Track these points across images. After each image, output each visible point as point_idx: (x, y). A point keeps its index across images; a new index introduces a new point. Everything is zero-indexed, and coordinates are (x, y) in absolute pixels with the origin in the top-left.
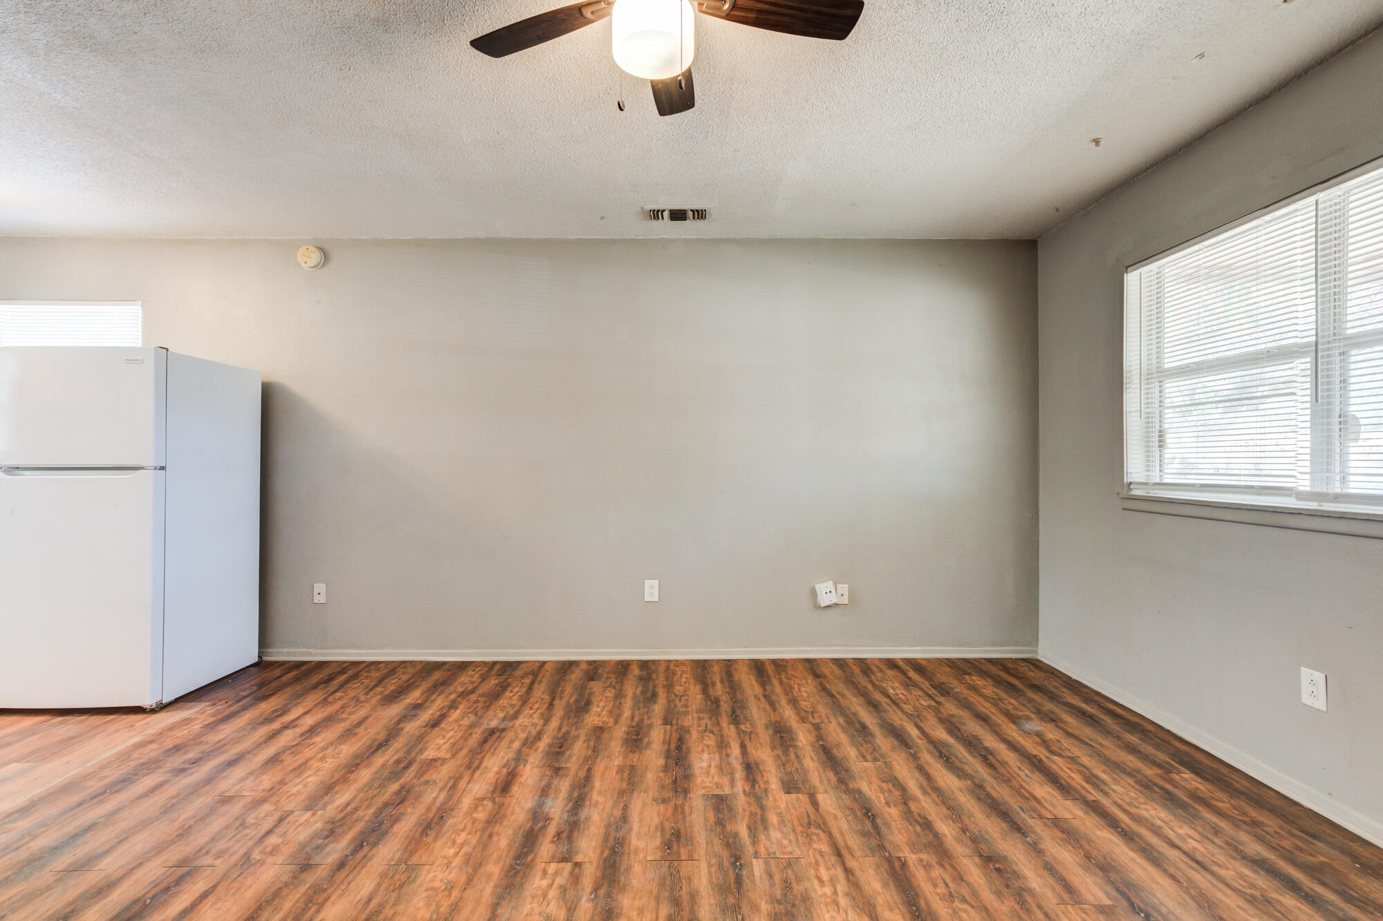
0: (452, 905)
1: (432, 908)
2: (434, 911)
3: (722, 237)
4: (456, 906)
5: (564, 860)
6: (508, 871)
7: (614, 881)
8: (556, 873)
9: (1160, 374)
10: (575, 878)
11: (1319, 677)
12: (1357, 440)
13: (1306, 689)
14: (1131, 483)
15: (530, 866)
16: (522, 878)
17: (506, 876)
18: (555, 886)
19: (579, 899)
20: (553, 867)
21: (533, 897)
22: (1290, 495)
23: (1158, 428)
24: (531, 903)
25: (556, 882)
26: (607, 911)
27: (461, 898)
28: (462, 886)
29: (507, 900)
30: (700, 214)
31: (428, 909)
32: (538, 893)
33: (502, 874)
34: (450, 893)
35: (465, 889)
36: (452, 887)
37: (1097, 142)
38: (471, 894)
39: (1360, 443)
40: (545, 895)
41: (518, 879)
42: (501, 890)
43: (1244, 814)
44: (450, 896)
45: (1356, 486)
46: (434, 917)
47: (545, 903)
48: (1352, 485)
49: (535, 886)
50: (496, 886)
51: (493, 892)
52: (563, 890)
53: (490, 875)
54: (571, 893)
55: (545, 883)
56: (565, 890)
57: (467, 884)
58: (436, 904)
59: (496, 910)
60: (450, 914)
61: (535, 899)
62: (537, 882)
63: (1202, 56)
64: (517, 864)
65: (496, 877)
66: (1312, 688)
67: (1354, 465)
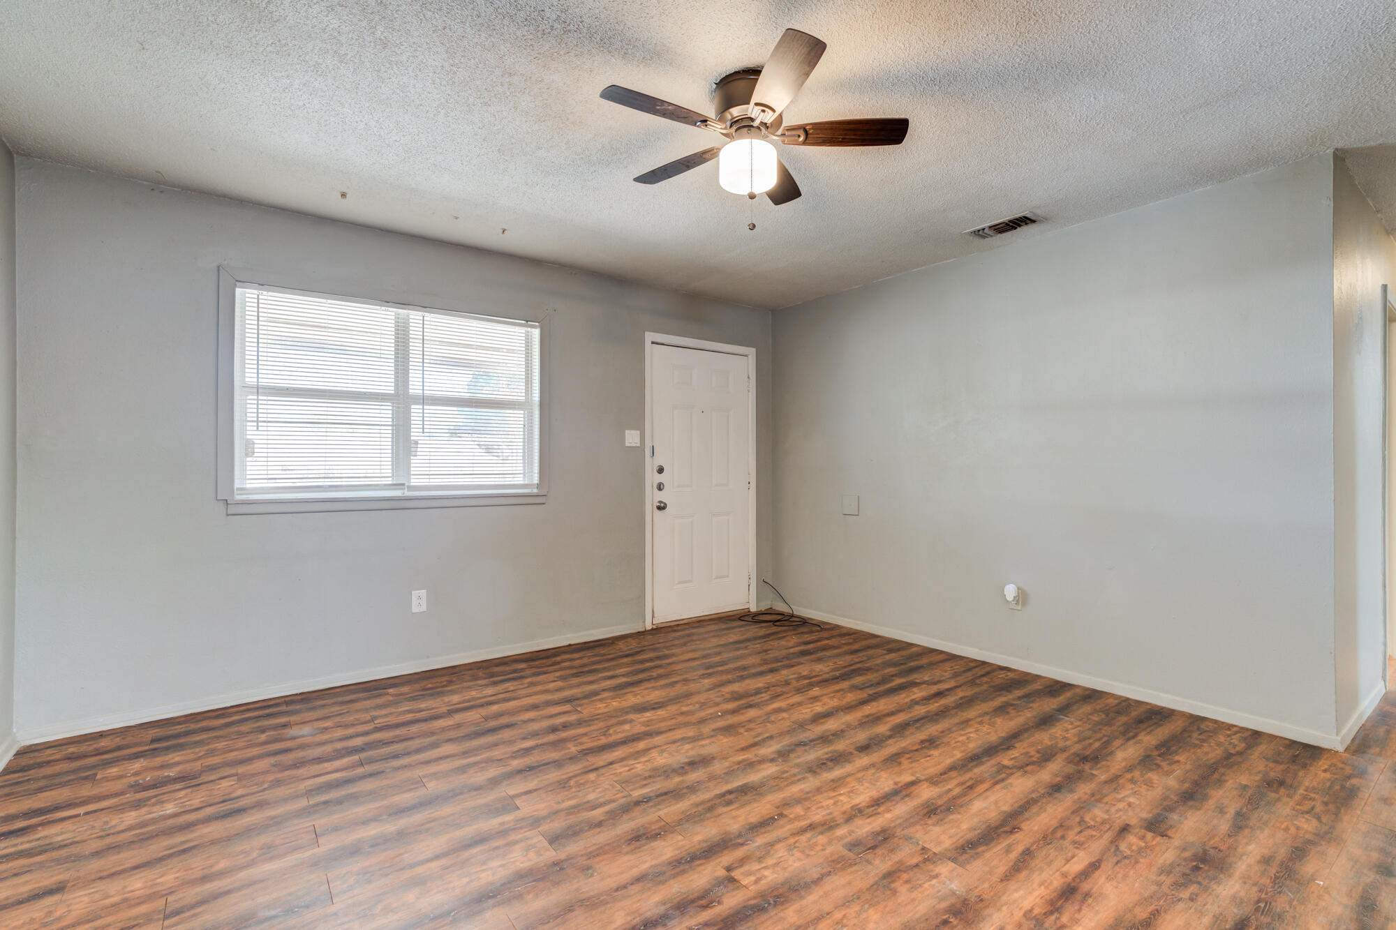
0: (847, 907)
1: (864, 916)
2: (864, 911)
4: (845, 904)
5: (732, 880)
6: (782, 903)
7: (723, 841)
8: (751, 873)
10: (743, 861)
11: (423, 593)
12: (415, 455)
13: (416, 603)
14: (237, 490)
15: (762, 895)
16: (778, 889)
17: (787, 901)
18: (763, 865)
19: (759, 847)
20: (745, 881)
21: (785, 869)
24: (791, 866)
25: (760, 867)
26: (752, 830)
27: (836, 908)
28: (829, 918)
29: (805, 880)
31: (868, 917)
32: (779, 869)
33: (788, 905)
34: (842, 919)
35: (828, 914)
36: (837, 923)
37: (344, 195)
38: (827, 907)
39: (417, 457)
40: (777, 864)
41: (781, 891)
42: (801, 891)
44: (844, 916)
46: (866, 906)
47: (782, 859)
48: (413, 481)
49: (776, 876)
50: (802, 898)
51: (809, 895)
52: (760, 859)
53: (799, 911)
54: (758, 854)
55: (767, 873)
56: (760, 858)
57: (823, 917)
58: (859, 916)
59: (818, 879)
60: (853, 900)
61: (786, 866)
62: (771, 877)
64: (769, 904)
65: (796, 906)
66: (419, 601)
67: (413, 470)
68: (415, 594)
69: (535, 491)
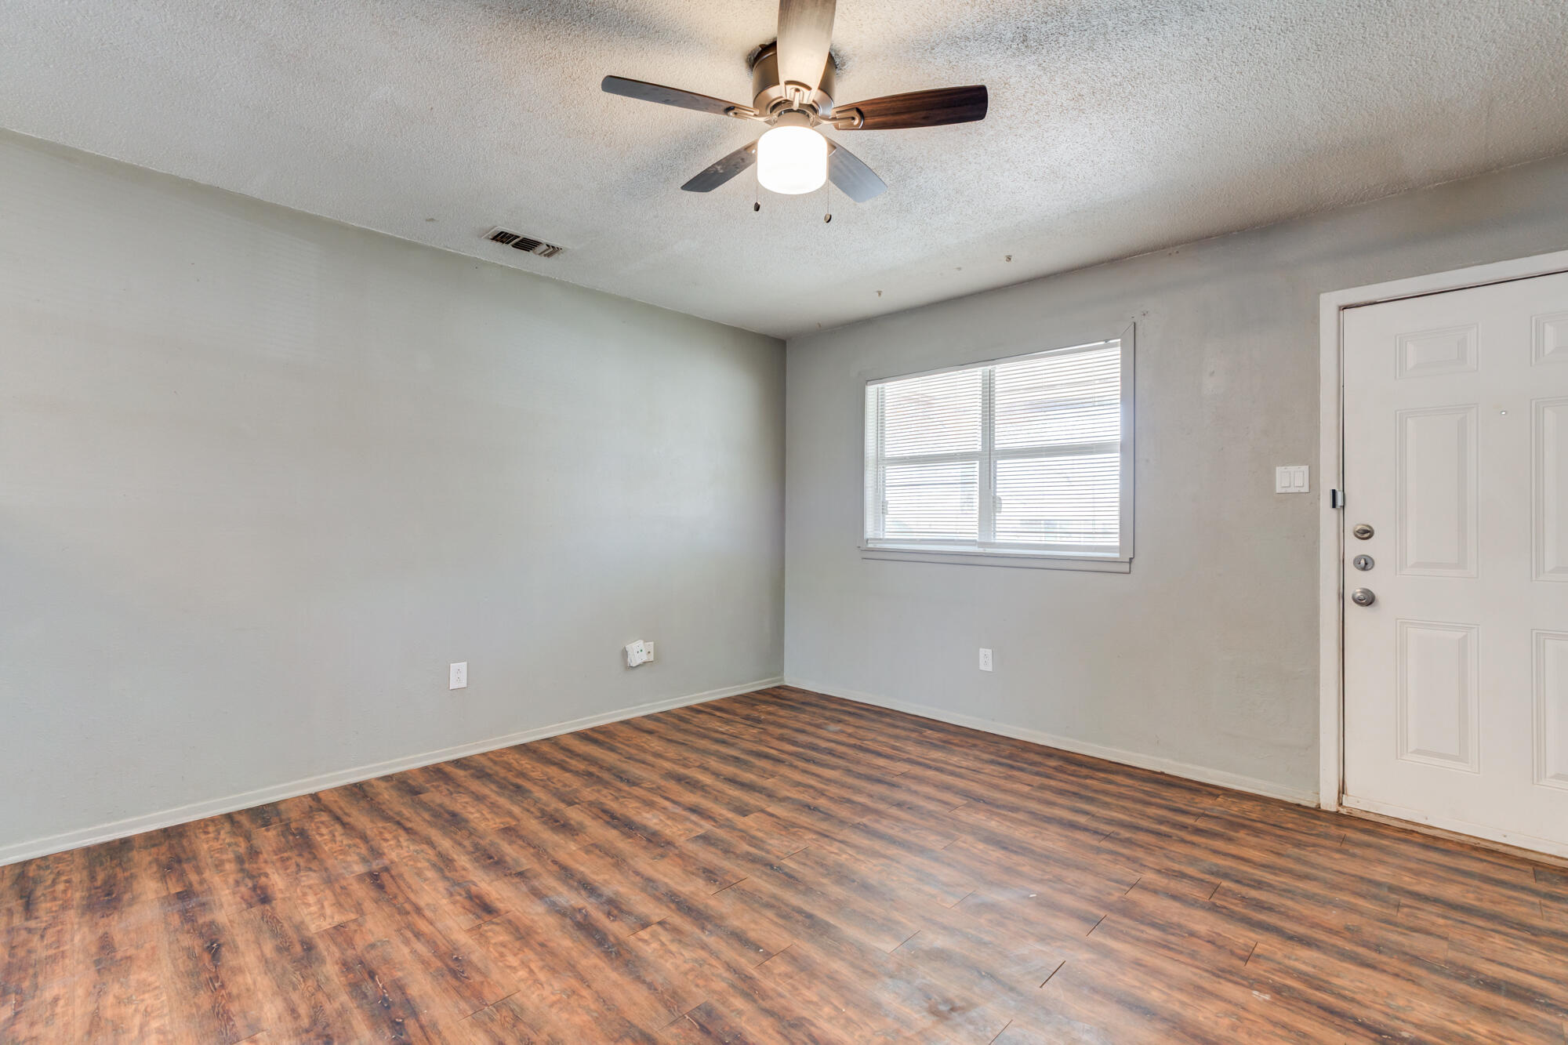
3: (543, 275)
9: (882, 461)
11: (989, 652)
12: (1000, 512)
13: (982, 660)
14: (867, 540)
22: (975, 545)
23: (881, 500)
30: (552, 251)
37: (880, 293)
39: (1002, 514)
43: (967, 742)
45: (1000, 538)
48: (997, 538)
63: (959, 269)
66: (986, 660)
67: (999, 527)
68: (982, 651)
69: (1117, 555)
